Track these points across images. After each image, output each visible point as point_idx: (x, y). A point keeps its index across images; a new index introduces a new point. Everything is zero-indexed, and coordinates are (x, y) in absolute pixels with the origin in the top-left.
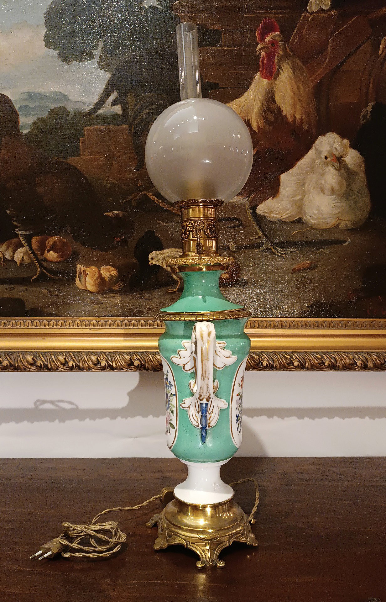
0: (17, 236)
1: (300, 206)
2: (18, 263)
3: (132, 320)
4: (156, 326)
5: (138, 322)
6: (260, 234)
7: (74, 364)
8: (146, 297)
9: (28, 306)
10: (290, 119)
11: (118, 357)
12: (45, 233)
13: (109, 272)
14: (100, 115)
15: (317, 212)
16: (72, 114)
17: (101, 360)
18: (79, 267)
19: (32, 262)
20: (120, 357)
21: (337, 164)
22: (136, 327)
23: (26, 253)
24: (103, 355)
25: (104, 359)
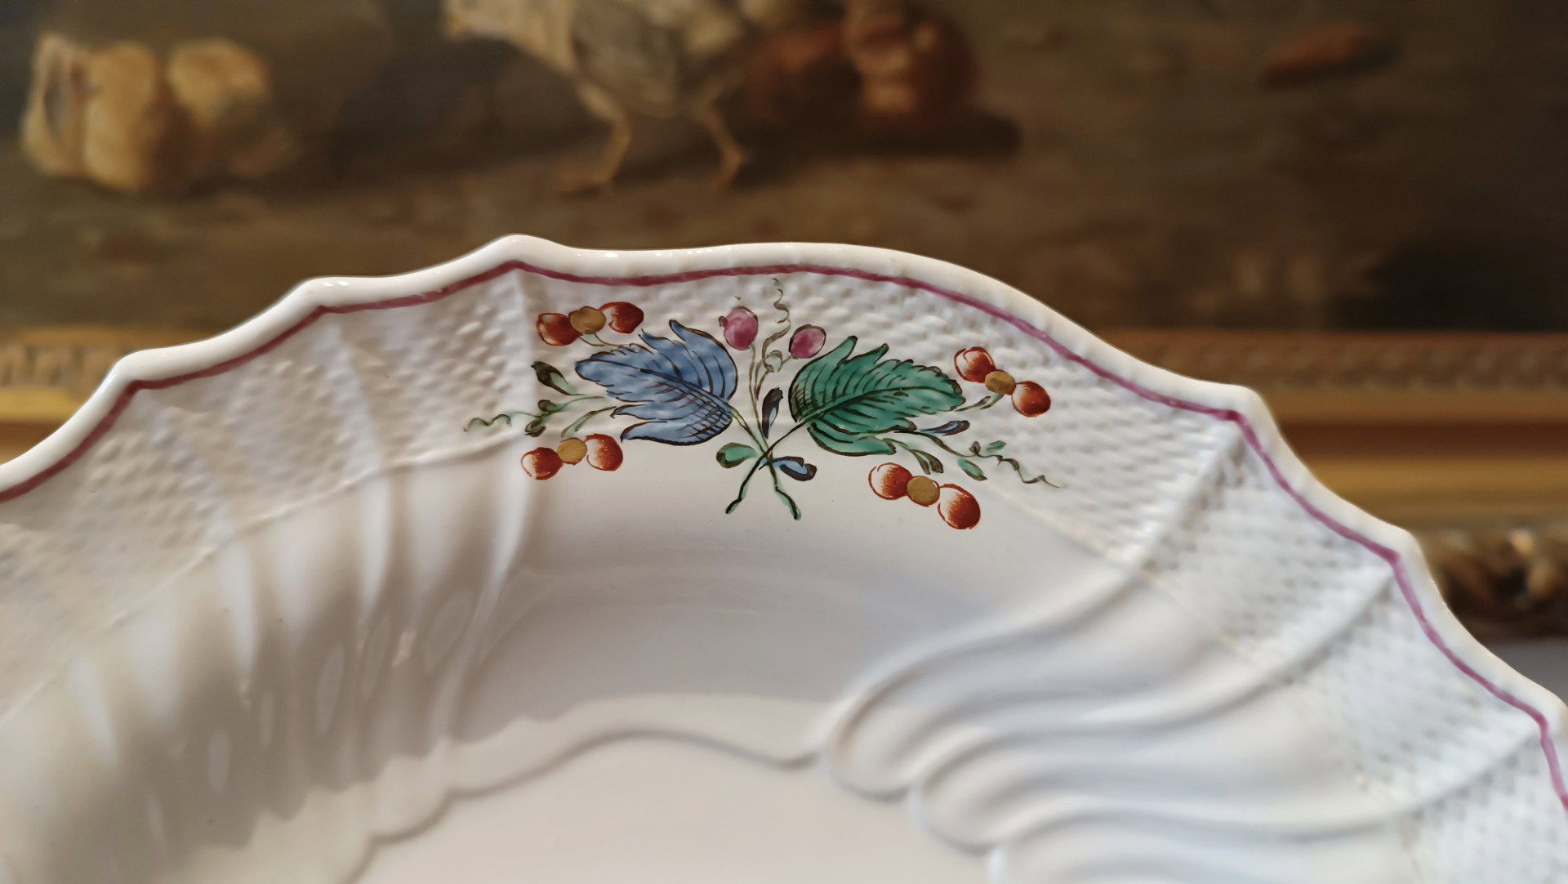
13: (216, 76)
18: (53, 48)
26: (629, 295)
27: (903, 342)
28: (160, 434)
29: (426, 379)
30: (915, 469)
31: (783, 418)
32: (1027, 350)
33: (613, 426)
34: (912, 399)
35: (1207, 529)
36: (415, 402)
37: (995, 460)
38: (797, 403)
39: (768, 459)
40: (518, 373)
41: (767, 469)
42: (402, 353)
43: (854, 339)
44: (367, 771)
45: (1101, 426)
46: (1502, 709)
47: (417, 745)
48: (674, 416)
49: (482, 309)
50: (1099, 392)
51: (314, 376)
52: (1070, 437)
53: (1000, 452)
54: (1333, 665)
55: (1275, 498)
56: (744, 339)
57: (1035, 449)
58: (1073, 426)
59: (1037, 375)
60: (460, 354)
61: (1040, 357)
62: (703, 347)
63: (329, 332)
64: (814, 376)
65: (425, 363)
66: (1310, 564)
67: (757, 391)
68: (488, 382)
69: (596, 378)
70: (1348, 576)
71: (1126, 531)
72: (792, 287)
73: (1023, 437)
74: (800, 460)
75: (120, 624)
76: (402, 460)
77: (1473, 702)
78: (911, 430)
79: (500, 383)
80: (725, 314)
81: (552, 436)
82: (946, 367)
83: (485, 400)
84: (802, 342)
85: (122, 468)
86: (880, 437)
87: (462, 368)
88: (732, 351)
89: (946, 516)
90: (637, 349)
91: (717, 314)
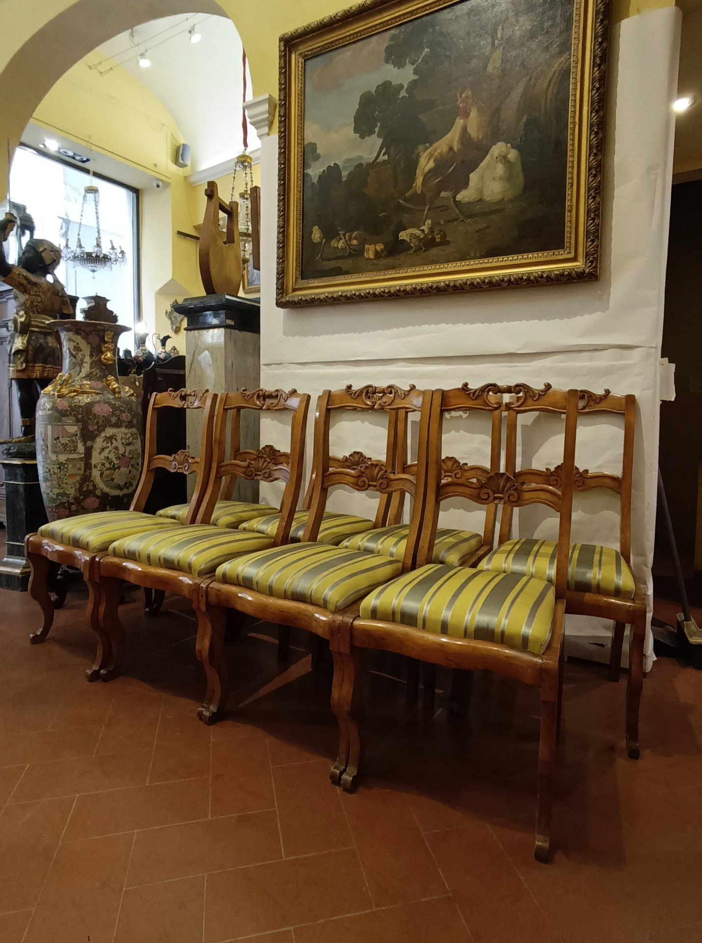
0: (339, 235)
1: (480, 191)
2: (340, 247)
6: (458, 212)
8: (397, 258)
9: (344, 270)
10: (475, 140)
12: (351, 231)
13: (380, 247)
14: (377, 163)
15: (490, 192)
16: (365, 165)
18: (367, 246)
19: (346, 247)
21: (503, 161)
23: (343, 243)
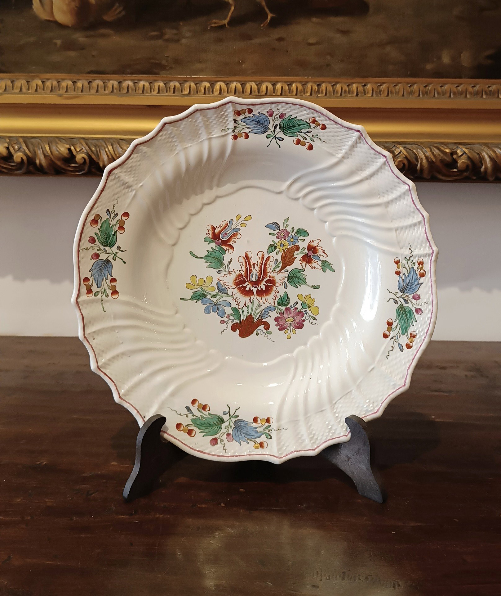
3: (141, 80)
4: (186, 92)
5: (151, 85)
7: (25, 158)
8: (166, 37)
11: (110, 148)
17: (77, 152)
20: (115, 146)
22: (147, 92)
24: (81, 143)
25: (84, 150)
26: (251, 107)
27: (300, 116)
28: (169, 132)
29: (214, 122)
30: (302, 139)
31: (278, 129)
32: (323, 118)
33: (247, 131)
34: (301, 126)
35: (354, 151)
36: (213, 126)
37: (316, 138)
38: (281, 127)
39: (275, 137)
40: (230, 121)
41: (275, 139)
42: (211, 117)
43: (291, 115)
44: (202, 192)
45: (335, 132)
46: (404, 184)
47: (211, 188)
48: (259, 129)
49: (224, 110)
50: (335, 126)
51: (195, 121)
52: (331, 134)
53: (317, 137)
54: (375, 176)
55: (366, 145)
56: (271, 115)
57: (324, 136)
58: (330, 132)
59: (324, 123)
60: (221, 117)
61: (325, 119)
62: (264, 116)
63: (198, 114)
64: (284, 122)
65: (215, 119)
66: (372, 158)
67: (273, 124)
68: (225, 123)
69: (244, 122)
70: (378, 160)
71: (340, 151)
72: (280, 106)
73: (321, 134)
74: (281, 137)
75: (163, 164)
76: (210, 137)
77: (399, 183)
78: (301, 132)
79: (227, 123)
80: (268, 111)
81: (236, 132)
82: (308, 121)
83: (225, 126)
84: (282, 116)
85: (163, 138)
86: (295, 133)
87: (221, 120)
88: (269, 117)
89: (307, 148)
90: (252, 117)
91: (266, 111)
